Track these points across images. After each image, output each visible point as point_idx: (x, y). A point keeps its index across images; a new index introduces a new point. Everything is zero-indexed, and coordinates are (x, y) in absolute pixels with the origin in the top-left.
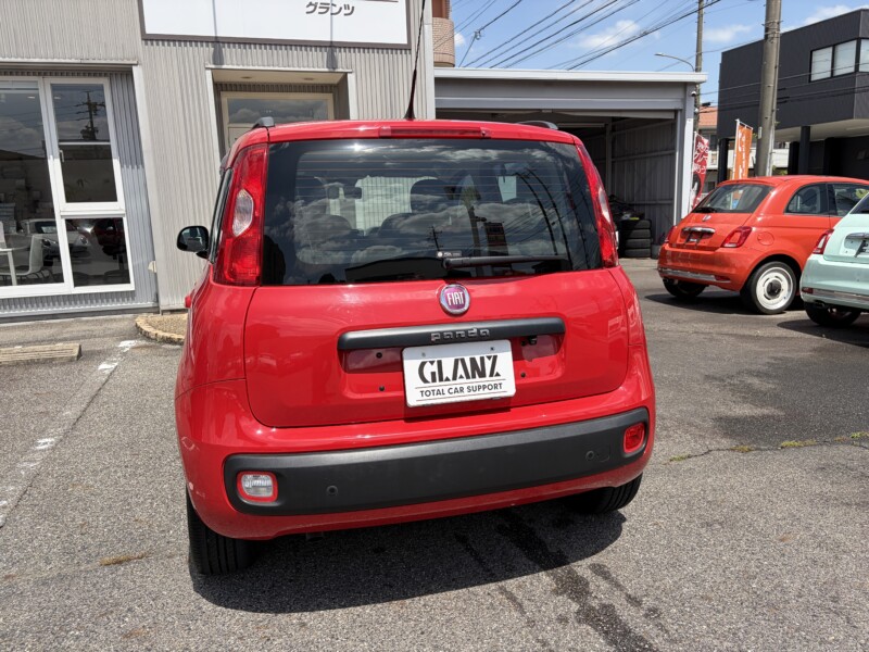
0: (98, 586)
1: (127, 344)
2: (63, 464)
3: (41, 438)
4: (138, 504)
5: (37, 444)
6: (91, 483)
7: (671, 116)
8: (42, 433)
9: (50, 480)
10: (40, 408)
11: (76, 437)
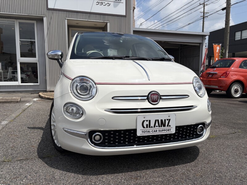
0: (14, 168)
1: (35, 99)
2: (9, 129)
3: (3, 121)
4: (33, 141)
5: (2, 123)
6: (18, 134)
7: (199, 45)
8: (4, 120)
9: (4, 133)
10: (5, 114)
11: (15, 121)
